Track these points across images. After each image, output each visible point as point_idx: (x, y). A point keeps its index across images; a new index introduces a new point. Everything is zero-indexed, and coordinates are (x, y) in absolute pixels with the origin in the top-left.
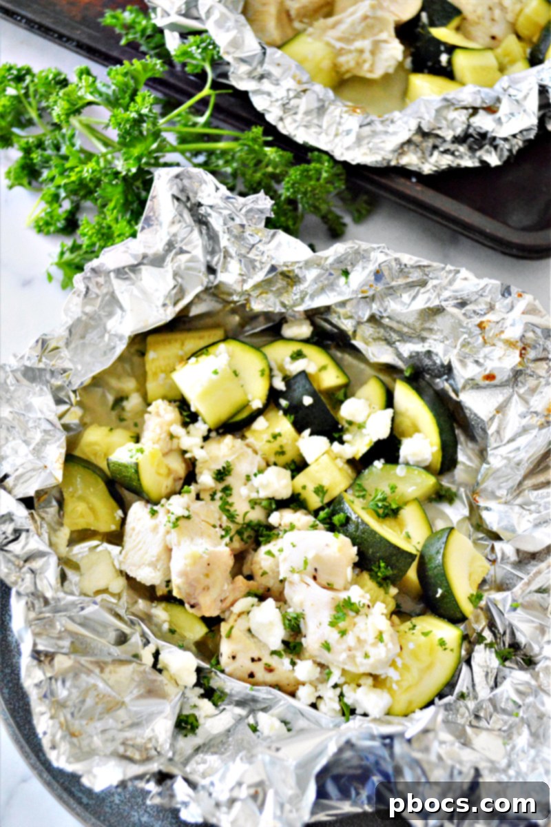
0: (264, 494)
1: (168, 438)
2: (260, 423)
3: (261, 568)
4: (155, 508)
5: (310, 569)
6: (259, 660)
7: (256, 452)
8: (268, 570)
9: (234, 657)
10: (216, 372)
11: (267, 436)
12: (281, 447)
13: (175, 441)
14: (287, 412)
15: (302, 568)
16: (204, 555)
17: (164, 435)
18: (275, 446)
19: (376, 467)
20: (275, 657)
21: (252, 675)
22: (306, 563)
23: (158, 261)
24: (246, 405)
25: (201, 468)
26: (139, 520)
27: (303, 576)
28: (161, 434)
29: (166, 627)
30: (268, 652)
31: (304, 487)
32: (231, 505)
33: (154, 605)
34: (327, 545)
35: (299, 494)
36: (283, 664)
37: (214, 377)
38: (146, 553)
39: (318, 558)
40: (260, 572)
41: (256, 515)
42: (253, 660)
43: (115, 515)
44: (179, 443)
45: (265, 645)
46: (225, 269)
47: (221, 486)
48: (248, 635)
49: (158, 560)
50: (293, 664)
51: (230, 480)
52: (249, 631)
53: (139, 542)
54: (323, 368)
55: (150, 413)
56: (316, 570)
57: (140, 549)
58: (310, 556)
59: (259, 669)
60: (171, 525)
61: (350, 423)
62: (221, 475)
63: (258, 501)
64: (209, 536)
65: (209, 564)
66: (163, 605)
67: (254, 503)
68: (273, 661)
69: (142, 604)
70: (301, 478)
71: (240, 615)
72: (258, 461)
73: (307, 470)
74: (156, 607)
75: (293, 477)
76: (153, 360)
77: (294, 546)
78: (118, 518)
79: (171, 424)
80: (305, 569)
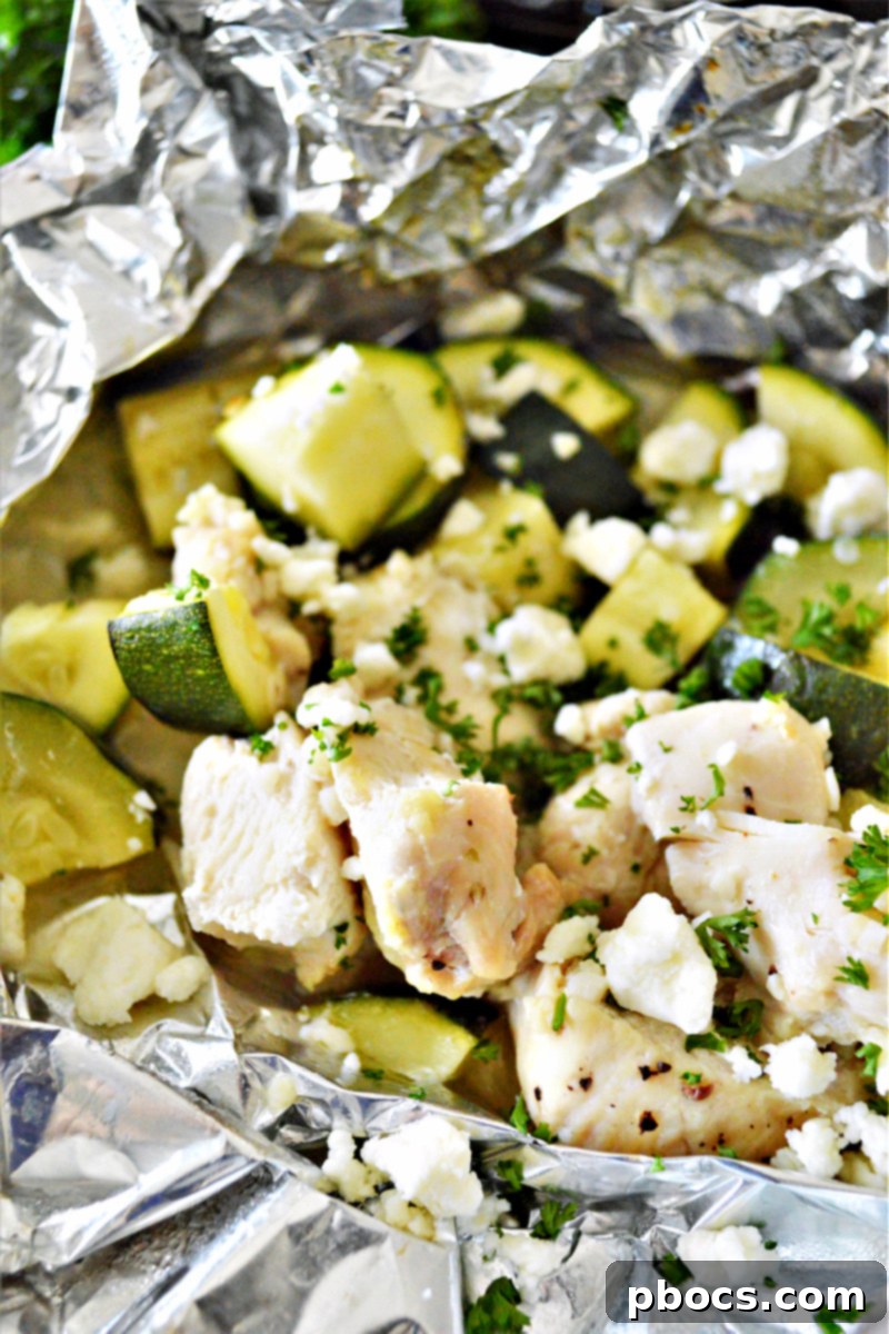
0: (521, 671)
1: (251, 571)
2: (464, 518)
3: (576, 846)
4: (267, 737)
5: (733, 792)
6: (665, 1068)
7: (469, 586)
8: (596, 845)
9: (586, 1083)
10: (338, 389)
11: (492, 538)
12: (530, 563)
13: (269, 577)
14: (520, 481)
15: (713, 793)
16: (451, 800)
17: (241, 562)
18: (513, 560)
19: (783, 556)
20: (701, 1054)
21: (648, 1123)
22: (718, 777)
23: (125, 190)
24: (420, 474)
25: (349, 637)
26: (224, 779)
27: (722, 813)
28: (231, 561)
29: (352, 1064)
30: (679, 1044)
31: (613, 644)
32: (451, 709)
33: (303, 1016)
34: (754, 727)
35: (603, 665)
36: (728, 1067)
37: (338, 399)
38: (271, 852)
39: (742, 762)
40: (578, 855)
41: (518, 728)
42: (646, 1073)
43: (131, 808)
44: (279, 583)
45: (665, 1028)
46: (305, 181)
47: (409, 674)
48: (607, 1013)
49: (311, 862)
50: (761, 1058)
51: (429, 656)
52: (609, 1000)
53: (241, 836)
54: (571, 387)
55: (185, 524)
56: (748, 791)
57: (249, 850)
58: (724, 757)
59: (667, 1100)
60: (330, 753)
61: (671, 488)
62: (408, 639)
63: (515, 692)
64: (436, 768)
65: (470, 823)
66: (328, 1010)
67: (505, 699)
68: (701, 1062)
69: (271, 1020)
70: (601, 624)
71: (568, 966)
72: (481, 604)
73: (611, 602)
74: (309, 1022)
75: (576, 629)
76: (152, 437)
77: (667, 750)
78: (141, 817)
79: (250, 535)
80: (721, 794)
